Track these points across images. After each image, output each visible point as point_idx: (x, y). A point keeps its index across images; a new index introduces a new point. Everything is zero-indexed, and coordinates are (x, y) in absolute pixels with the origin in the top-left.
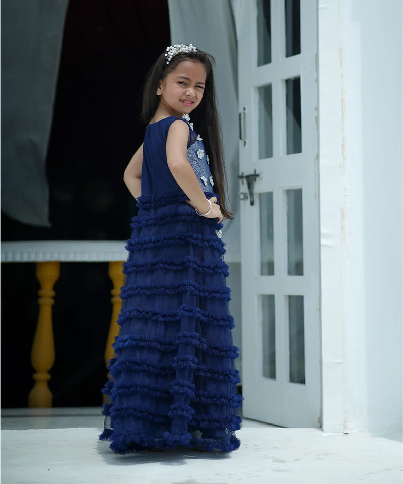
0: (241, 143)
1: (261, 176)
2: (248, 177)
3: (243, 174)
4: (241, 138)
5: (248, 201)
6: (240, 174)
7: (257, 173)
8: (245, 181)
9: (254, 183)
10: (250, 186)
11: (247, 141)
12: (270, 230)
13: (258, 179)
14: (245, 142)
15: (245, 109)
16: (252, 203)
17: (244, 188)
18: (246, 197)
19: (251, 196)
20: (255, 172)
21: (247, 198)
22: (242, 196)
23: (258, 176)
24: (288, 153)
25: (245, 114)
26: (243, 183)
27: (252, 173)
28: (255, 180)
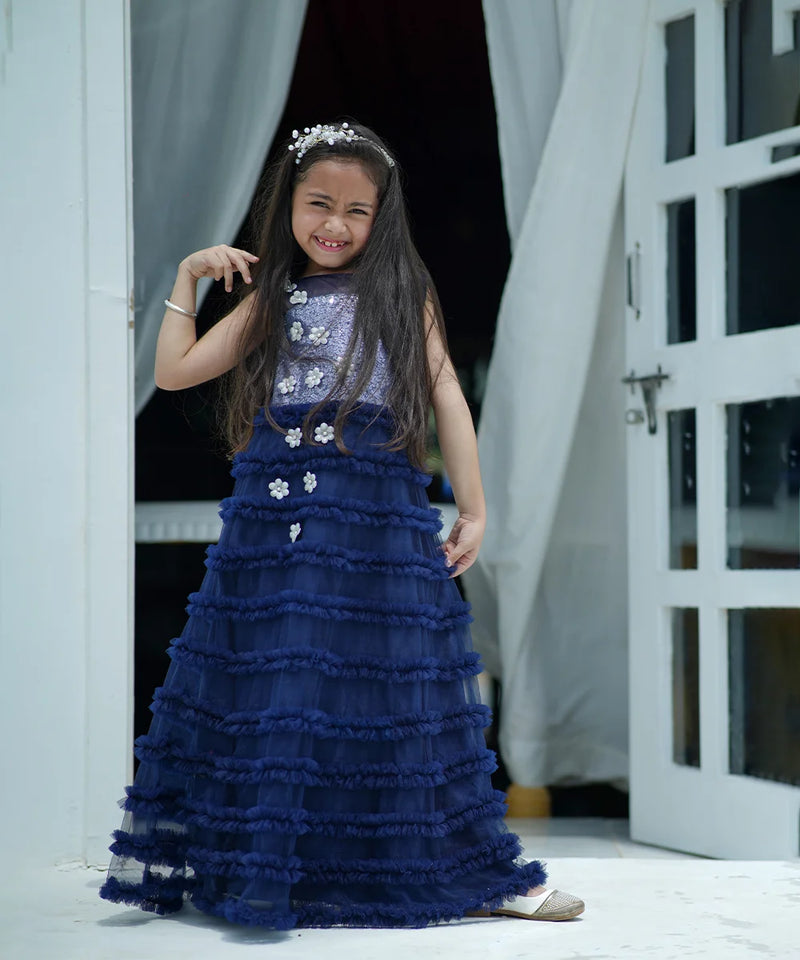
0: (630, 312)
1: (673, 378)
2: (644, 380)
3: (633, 373)
4: (630, 302)
5: (645, 427)
6: (628, 374)
7: (664, 371)
8: (638, 388)
9: (657, 390)
10: (648, 396)
11: (643, 310)
12: (690, 482)
13: (665, 383)
14: (638, 312)
15: (638, 245)
16: (653, 430)
17: (636, 401)
18: (639, 419)
19: (649, 416)
20: (660, 369)
21: (642, 420)
22: (631, 417)
23: (666, 377)
24: (729, 333)
25: (638, 255)
26: (633, 392)
27: (653, 371)
28: (660, 385)
